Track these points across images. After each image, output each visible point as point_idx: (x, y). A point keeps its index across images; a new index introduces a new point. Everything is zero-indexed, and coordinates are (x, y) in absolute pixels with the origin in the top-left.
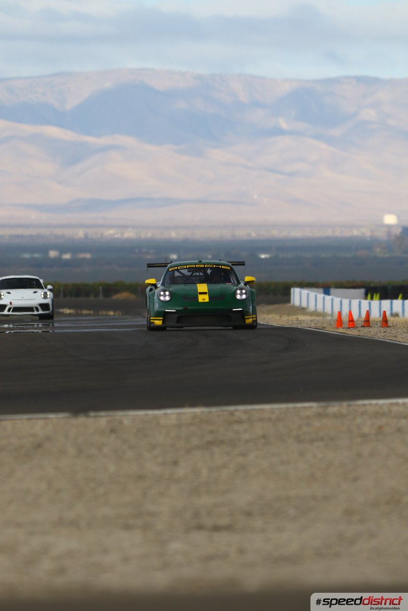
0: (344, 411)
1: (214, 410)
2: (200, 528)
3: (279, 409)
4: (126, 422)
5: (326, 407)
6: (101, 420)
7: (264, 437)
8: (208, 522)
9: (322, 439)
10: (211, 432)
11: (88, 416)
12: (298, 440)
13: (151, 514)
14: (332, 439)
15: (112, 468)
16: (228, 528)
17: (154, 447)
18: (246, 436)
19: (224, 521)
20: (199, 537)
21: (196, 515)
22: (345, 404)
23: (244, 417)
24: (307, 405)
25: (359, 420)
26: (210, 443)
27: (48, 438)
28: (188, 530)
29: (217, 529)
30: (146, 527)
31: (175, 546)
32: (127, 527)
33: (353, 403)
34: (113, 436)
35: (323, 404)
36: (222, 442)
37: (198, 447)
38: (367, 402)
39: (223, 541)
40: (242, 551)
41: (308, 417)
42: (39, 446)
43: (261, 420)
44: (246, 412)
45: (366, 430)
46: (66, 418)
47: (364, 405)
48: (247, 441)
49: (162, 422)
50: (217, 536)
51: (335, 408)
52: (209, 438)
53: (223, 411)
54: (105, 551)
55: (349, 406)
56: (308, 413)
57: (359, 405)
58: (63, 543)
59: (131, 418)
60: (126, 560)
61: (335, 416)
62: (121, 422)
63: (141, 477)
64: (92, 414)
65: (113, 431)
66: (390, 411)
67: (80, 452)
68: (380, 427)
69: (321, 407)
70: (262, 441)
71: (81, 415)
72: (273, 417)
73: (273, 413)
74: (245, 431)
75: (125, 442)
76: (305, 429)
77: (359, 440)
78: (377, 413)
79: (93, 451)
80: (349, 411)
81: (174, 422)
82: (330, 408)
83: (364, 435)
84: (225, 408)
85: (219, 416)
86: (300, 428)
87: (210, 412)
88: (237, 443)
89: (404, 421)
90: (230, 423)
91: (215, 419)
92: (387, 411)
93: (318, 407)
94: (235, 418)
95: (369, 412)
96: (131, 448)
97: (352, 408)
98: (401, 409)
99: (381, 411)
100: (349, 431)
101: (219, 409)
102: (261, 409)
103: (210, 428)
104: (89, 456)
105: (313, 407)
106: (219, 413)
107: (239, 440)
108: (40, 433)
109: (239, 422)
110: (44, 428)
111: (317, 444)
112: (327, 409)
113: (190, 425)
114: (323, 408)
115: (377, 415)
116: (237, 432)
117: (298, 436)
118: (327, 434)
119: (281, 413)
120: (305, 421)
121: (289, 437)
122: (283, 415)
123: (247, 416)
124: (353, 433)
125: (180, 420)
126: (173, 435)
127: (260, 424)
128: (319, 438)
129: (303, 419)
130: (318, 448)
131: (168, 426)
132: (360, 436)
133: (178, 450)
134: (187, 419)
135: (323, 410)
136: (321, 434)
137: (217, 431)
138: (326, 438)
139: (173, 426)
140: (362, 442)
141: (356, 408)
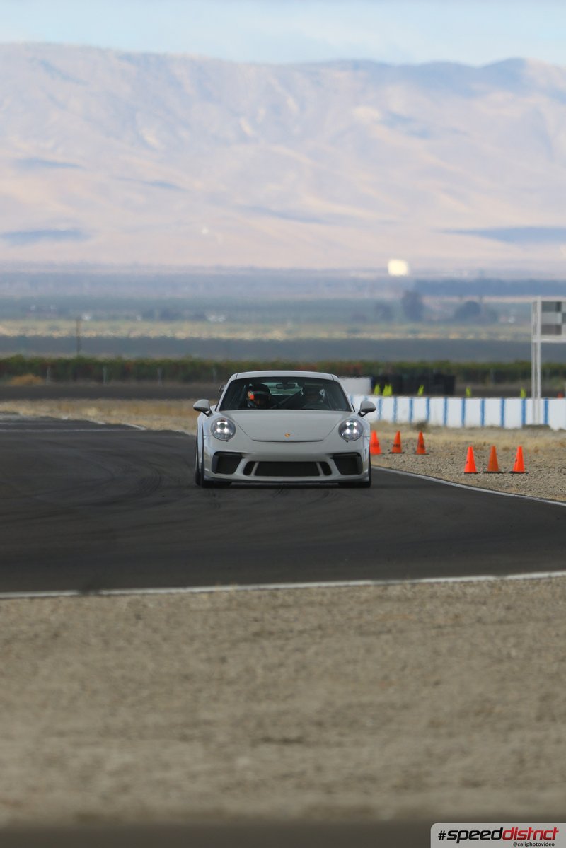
0: (410, 594)
1: (250, 588)
2: (267, 740)
4: (151, 605)
5: (386, 587)
6: (122, 600)
7: (320, 627)
8: (275, 733)
9: (389, 631)
10: (256, 620)
11: (102, 596)
12: (362, 632)
13: (208, 723)
14: (401, 631)
15: (151, 666)
16: (299, 741)
17: (192, 639)
18: (300, 627)
19: (293, 733)
20: (267, 751)
21: (260, 725)
22: (407, 582)
23: (290, 600)
24: (361, 583)
25: (429, 607)
26: (256, 634)
27: (64, 626)
28: (254, 744)
29: (286, 741)
30: (206, 739)
31: (243, 761)
32: (185, 738)
33: (416, 581)
34: (141, 624)
35: (380, 582)
36: (271, 633)
37: (245, 640)
38: (433, 580)
39: (294, 753)
40: (319, 769)
41: (367, 601)
42: (56, 635)
43: (312, 604)
44: (289, 592)
45: (440, 620)
47: (431, 585)
48: (301, 632)
49: (193, 606)
50: (289, 751)
51: (397, 588)
52: (255, 627)
53: (261, 589)
54: (166, 766)
55: (414, 585)
56: (364, 595)
57: (424, 584)
58: (117, 757)
59: (156, 597)
60: (193, 777)
61: (399, 599)
62: (145, 606)
63: (187, 678)
64: (105, 592)
65: (138, 617)
66: (465, 594)
67: (106, 643)
68: (457, 616)
69: (379, 586)
70: (319, 633)
71: (91, 593)
72: (325, 600)
73: (324, 594)
74: (296, 619)
75: (155, 631)
76: (367, 617)
77: (433, 632)
78: (449, 596)
79: (121, 643)
80: (414, 592)
81: (208, 605)
82: (390, 588)
83: (439, 627)
84: (262, 587)
85: (260, 597)
86: (361, 614)
87: (246, 591)
88: (290, 635)
89: (484, 608)
90: (274, 608)
91: (256, 601)
92: (460, 593)
93: (375, 586)
94: (279, 602)
95: (438, 594)
96: (165, 639)
97: (416, 589)
98: (477, 590)
99: (453, 593)
100: (420, 621)
101: (255, 587)
102: (306, 588)
103: (256, 614)
104: (119, 649)
105: (369, 586)
106: (257, 593)
107: (291, 631)
108: (53, 618)
109: (285, 606)
110: (54, 611)
111: (384, 637)
112: (386, 589)
113: (228, 609)
114: (381, 588)
115: (450, 599)
116: (287, 621)
117: (360, 627)
118: (395, 625)
119: (333, 595)
120: (364, 607)
121: (349, 628)
122: (336, 597)
123: (292, 597)
124: (424, 623)
125: (214, 603)
126: (211, 622)
127: (310, 609)
128: (386, 629)
129: (362, 603)
130: (387, 642)
131: (202, 610)
132: (434, 627)
133: (222, 642)
134: (222, 602)
135: (383, 591)
136: (388, 624)
137: (262, 619)
138: (394, 630)
139: (209, 611)
140: (437, 636)
141: (422, 588)
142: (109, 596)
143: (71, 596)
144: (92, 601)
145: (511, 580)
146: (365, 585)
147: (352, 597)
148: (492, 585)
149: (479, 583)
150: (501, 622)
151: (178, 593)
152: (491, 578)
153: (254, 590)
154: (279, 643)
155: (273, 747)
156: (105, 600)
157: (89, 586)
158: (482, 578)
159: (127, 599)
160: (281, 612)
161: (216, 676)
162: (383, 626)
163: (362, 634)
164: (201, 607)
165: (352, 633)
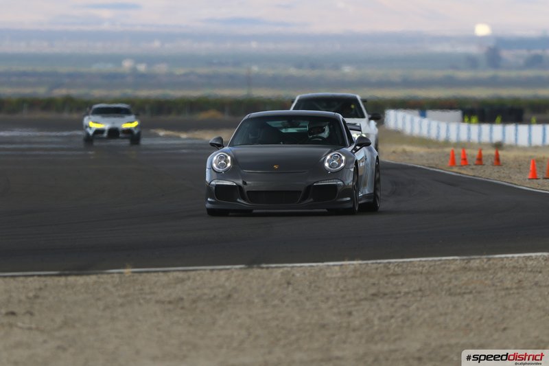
0: (486, 266)
1: (369, 262)
4: (298, 275)
5: (469, 261)
6: (277, 272)
7: (420, 290)
9: (471, 293)
10: (374, 284)
11: (263, 268)
12: (450, 293)
14: (479, 292)
15: (298, 318)
17: (328, 299)
18: (406, 290)
21: (376, 360)
22: (484, 257)
23: (398, 270)
24: (451, 258)
25: (499, 275)
26: (374, 295)
27: (235, 289)
33: (491, 256)
34: (290, 289)
35: (465, 257)
36: (385, 294)
37: (366, 299)
38: (503, 256)
41: (454, 271)
42: (229, 296)
43: (414, 273)
44: (398, 265)
45: (508, 284)
46: (244, 268)
47: (502, 259)
48: (407, 293)
49: (328, 275)
51: (477, 261)
52: (373, 291)
53: (376, 263)
55: (489, 259)
56: (453, 267)
57: (496, 258)
59: (301, 270)
61: (478, 270)
62: (293, 275)
63: (323, 326)
64: (264, 265)
65: (289, 283)
66: (526, 265)
67: (265, 301)
68: (520, 281)
69: (464, 260)
70: (420, 293)
71: (255, 266)
72: (424, 271)
73: (423, 266)
74: (403, 284)
75: (301, 293)
76: (455, 282)
77: (503, 293)
78: (514, 267)
79: (276, 302)
80: (489, 264)
81: (339, 274)
82: (472, 261)
83: (507, 289)
84: (379, 261)
85: (377, 269)
86: (450, 282)
87: (367, 264)
88: (398, 295)
89: (540, 275)
90: (387, 276)
91: (374, 271)
92: (523, 265)
93: (461, 260)
94: (391, 271)
95: (507, 265)
96: (307, 299)
97: (491, 262)
98: (535, 262)
99: (517, 265)
100: (493, 285)
101: (374, 261)
102: (410, 262)
103: (372, 281)
104: (274, 306)
105: (457, 260)
106: (375, 266)
107: (399, 293)
108: (227, 284)
109: (395, 275)
110: (228, 279)
111: (467, 297)
113: (353, 277)
114: (466, 261)
115: (515, 269)
116: (396, 285)
117: (450, 289)
118: (475, 288)
119: (430, 266)
120: (453, 275)
121: (442, 290)
122: (432, 268)
123: (400, 269)
124: (497, 286)
125: (343, 272)
126: (342, 287)
127: (413, 277)
128: (468, 291)
129: (451, 272)
130: (469, 300)
131: (335, 278)
132: (504, 289)
133: (349, 301)
134: (350, 272)
135: (467, 263)
136: (470, 287)
137: (379, 284)
138: (474, 291)
139: (339, 278)
140: (506, 295)
141: (495, 262)
142: (267, 268)
143: (241, 268)
144: (255, 272)
146: (455, 261)
147: (444, 268)
148: (546, 259)
149: (537, 258)
151: (317, 266)
152: (546, 254)
153: (373, 263)
154: (391, 301)
156: (264, 270)
157: (253, 261)
158: (540, 254)
159: (281, 270)
160: (392, 279)
161: (344, 325)
162: (467, 288)
163: (450, 295)
164: (334, 275)
165: (444, 293)
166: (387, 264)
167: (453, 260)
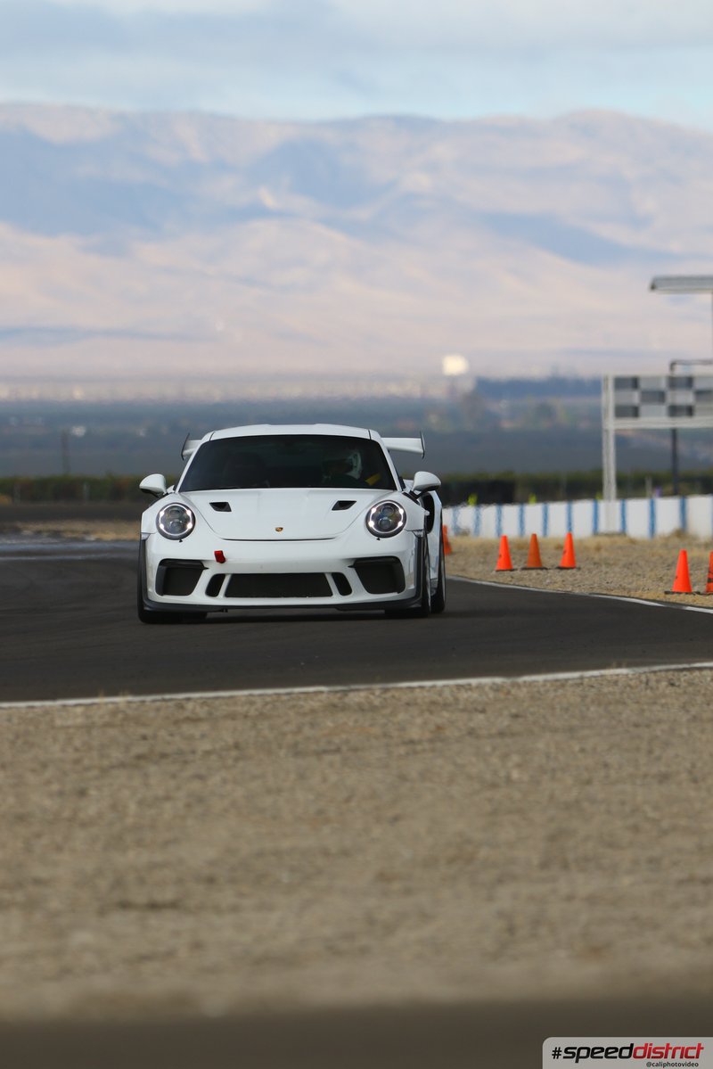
0: (377, 702)
1: (149, 698)
2: (125, 905)
3: (260, 695)
5: (345, 693)
7: (237, 746)
8: (139, 896)
9: (338, 750)
10: (144, 738)
12: (297, 752)
13: (40, 882)
14: (355, 750)
16: (173, 905)
17: (45, 766)
18: (207, 746)
19: (168, 895)
20: (122, 921)
21: (118, 883)
22: (377, 687)
23: (202, 712)
24: (312, 689)
25: (401, 716)
26: (139, 757)
28: (102, 912)
29: (154, 906)
30: (31, 906)
31: (82, 937)
33: (391, 685)
35: (339, 688)
36: (164, 756)
37: (122, 765)
39: (164, 927)
40: (197, 946)
41: (313, 711)
43: (232, 716)
44: (205, 702)
45: (414, 733)
47: (411, 689)
48: (208, 753)
49: (58, 722)
50: (153, 920)
51: (359, 695)
52: (141, 748)
53: (164, 700)
55: (386, 690)
56: (314, 704)
57: (401, 689)
61: (361, 708)
63: (21, 818)
66: (457, 700)
68: (439, 728)
69: (337, 692)
70: (234, 753)
72: (253, 712)
73: (252, 703)
74: (203, 736)
76: (308, 732)
77: (402, 750)
78: (433, 703)
80: (385, 699)
81: (80, 721)
82: (351, 695)
83: (412, 742)
84: (167, 696)
85: (158, 710)
86: (299, 730)
88: (190, 757)
89: (481, 716)
90: (176, 722)
91: (152, 714)
92: (451, 699)
93: (330, 692)
94: (187, 714)
95: (419, 701)
97: (388, 695)
98: (475, 695)
99: (440, 699)
100: (385, 735)
101: (159, 697)
102: (231, 697)
103: (143, 731)
105: (322, 692)
106: (158, 705)
107: (193, 752)
109: (189, 720)
111: (328, 758)
112: (346, 695)
113: (107, 725)
114: (339, 695)
115: (433, 706)
116: (191, 738)
117: (296, 745)
118: (347, 742)
119: (267, 704)
120: (308, 719)
121: (280, 747)
122: (269, 707)
123: (206, 708)
124: (391, 737)
125: (88, 717)
126: (77, 742)
127: (229, 724)
128: (333, 747)
129: (305, 714)
130: (331, 765)
131: (69, 727)
132: (404, 743)
133: (87, 769)
134: (101, 717)
135: (340, 698)
136: (336, 740)
137: (155, 737)
138: (344, 748)
139: (78, 727)
140: (408, 754)
141: (397, 694)
145: (525, 682)
146: (321, 693)
147: (294, 706)
148: (496, 688)
149: (479, 687)
150: (501, 734)
151: (42, 707)
152: (498, 680)
153: (154, 701)
154: (173, 768)
155: (133, 915)
158: (486, 681)
160: (185, 727)
161: (67, 814)
162: (329, 743)
163: (297, 754)
164: (70, 722)
165: (282, 753)
166: (184, 702)
167: (316, 693)
